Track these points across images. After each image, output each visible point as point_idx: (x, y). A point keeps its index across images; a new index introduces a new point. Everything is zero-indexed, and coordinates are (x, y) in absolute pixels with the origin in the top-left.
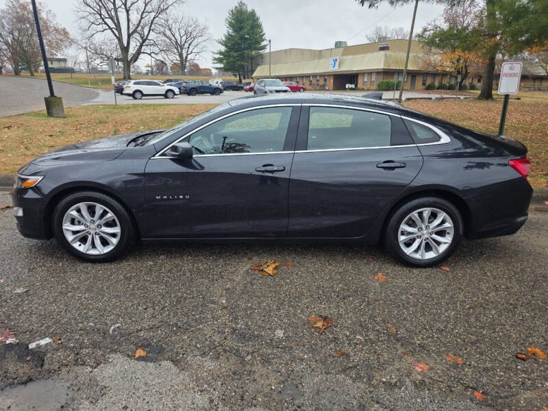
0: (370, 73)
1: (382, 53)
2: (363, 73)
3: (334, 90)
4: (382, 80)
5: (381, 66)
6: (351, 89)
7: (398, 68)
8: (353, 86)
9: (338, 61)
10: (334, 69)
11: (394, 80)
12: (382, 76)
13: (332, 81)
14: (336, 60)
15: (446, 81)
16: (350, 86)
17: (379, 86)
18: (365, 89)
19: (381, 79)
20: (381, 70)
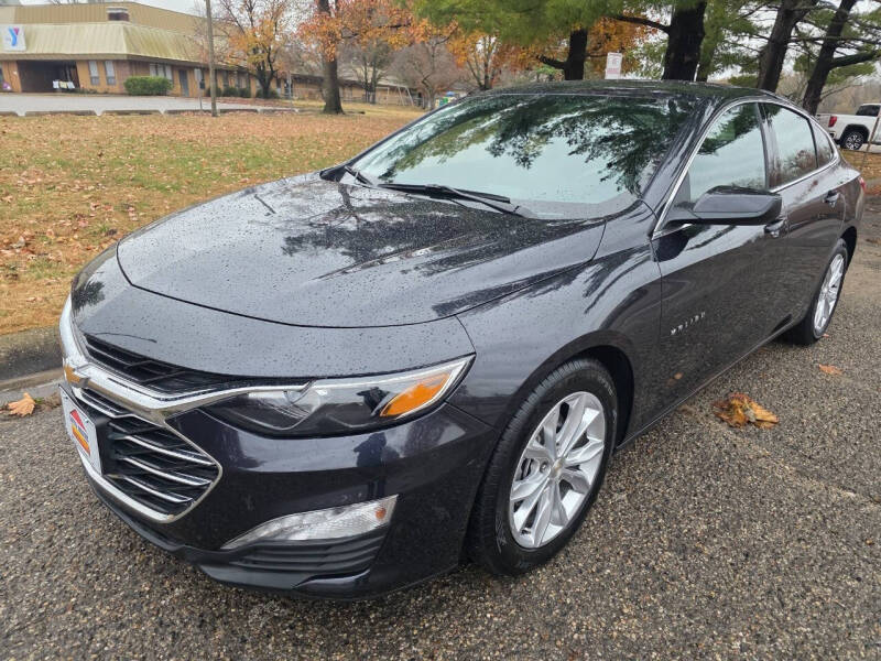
0: (102, 61)
1: (118, 24)
2: (87, 61)
3: (24, 91)
4: (130, 77)
5: (123, 50)
6: (67, 91)
7: (154, 56)
8: (71, 85)
9: (21, 32)
10: (15, 48)
11: (153, 76)
12: (127, 68)
13: (15, 73)
14: (17, 31)
15: (233, 83)
16: (64, 85)
17: (127, 86)
18: (99, 91)
19: (127, 74)
20: (125, 58)
